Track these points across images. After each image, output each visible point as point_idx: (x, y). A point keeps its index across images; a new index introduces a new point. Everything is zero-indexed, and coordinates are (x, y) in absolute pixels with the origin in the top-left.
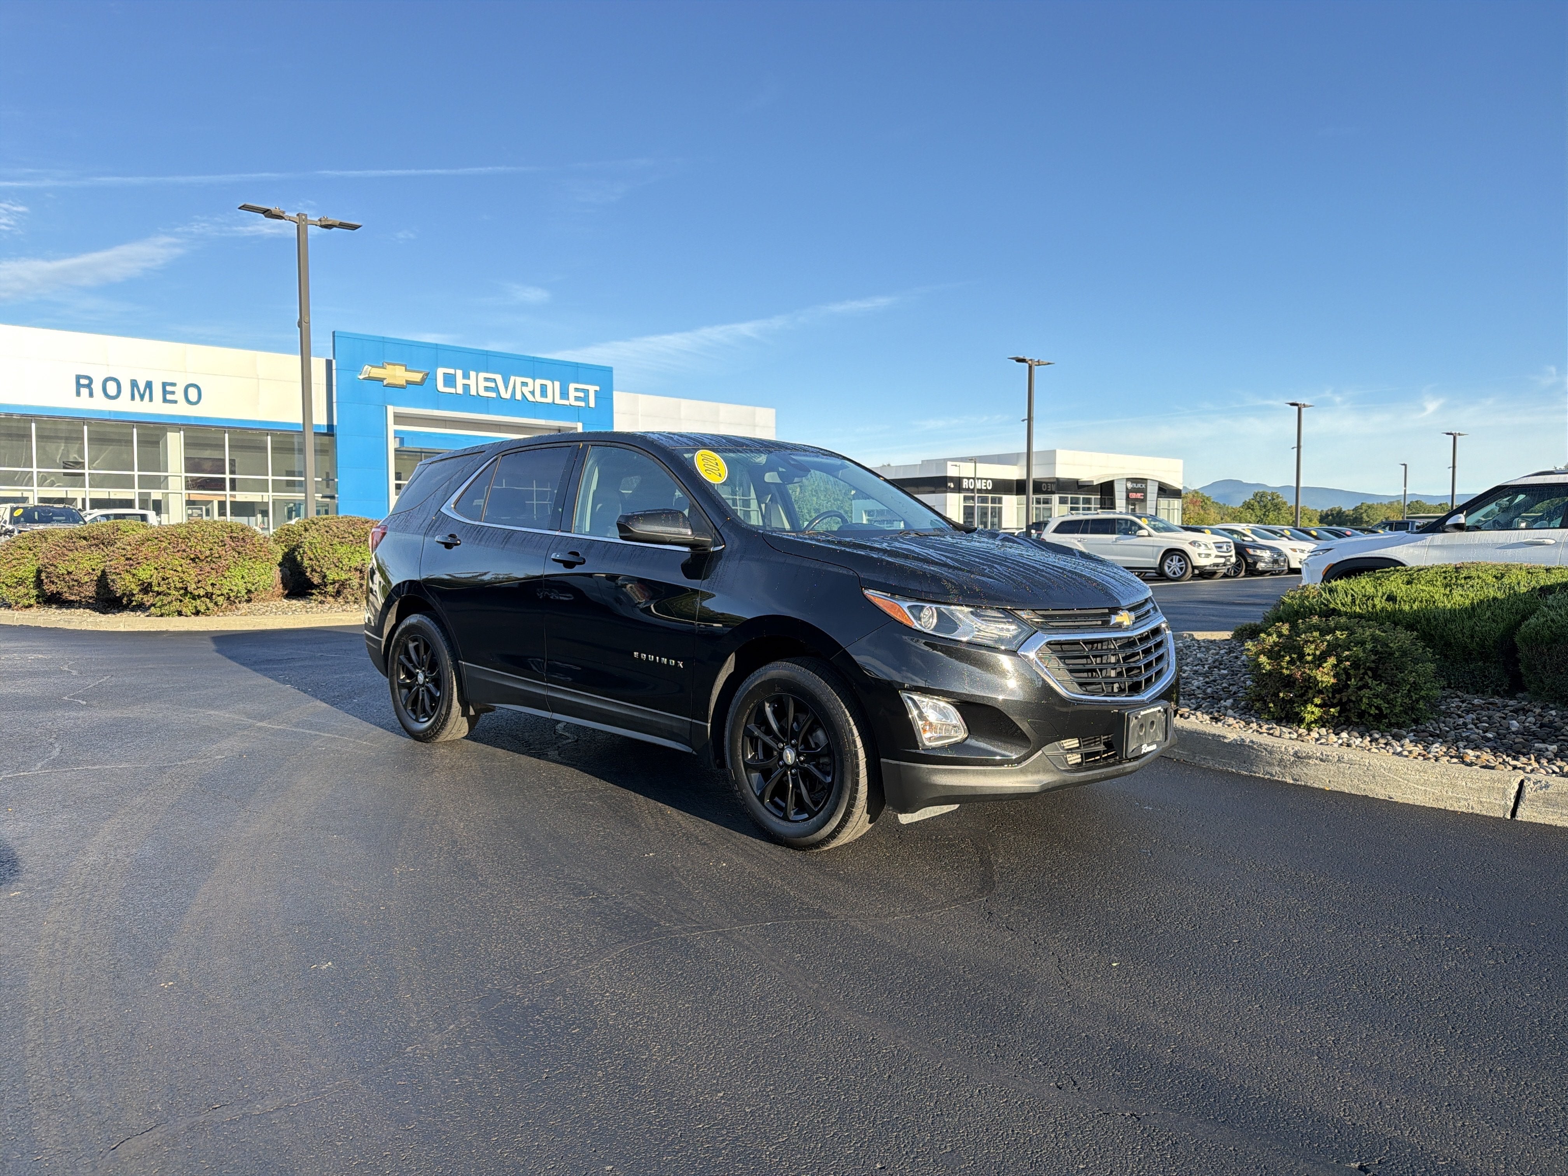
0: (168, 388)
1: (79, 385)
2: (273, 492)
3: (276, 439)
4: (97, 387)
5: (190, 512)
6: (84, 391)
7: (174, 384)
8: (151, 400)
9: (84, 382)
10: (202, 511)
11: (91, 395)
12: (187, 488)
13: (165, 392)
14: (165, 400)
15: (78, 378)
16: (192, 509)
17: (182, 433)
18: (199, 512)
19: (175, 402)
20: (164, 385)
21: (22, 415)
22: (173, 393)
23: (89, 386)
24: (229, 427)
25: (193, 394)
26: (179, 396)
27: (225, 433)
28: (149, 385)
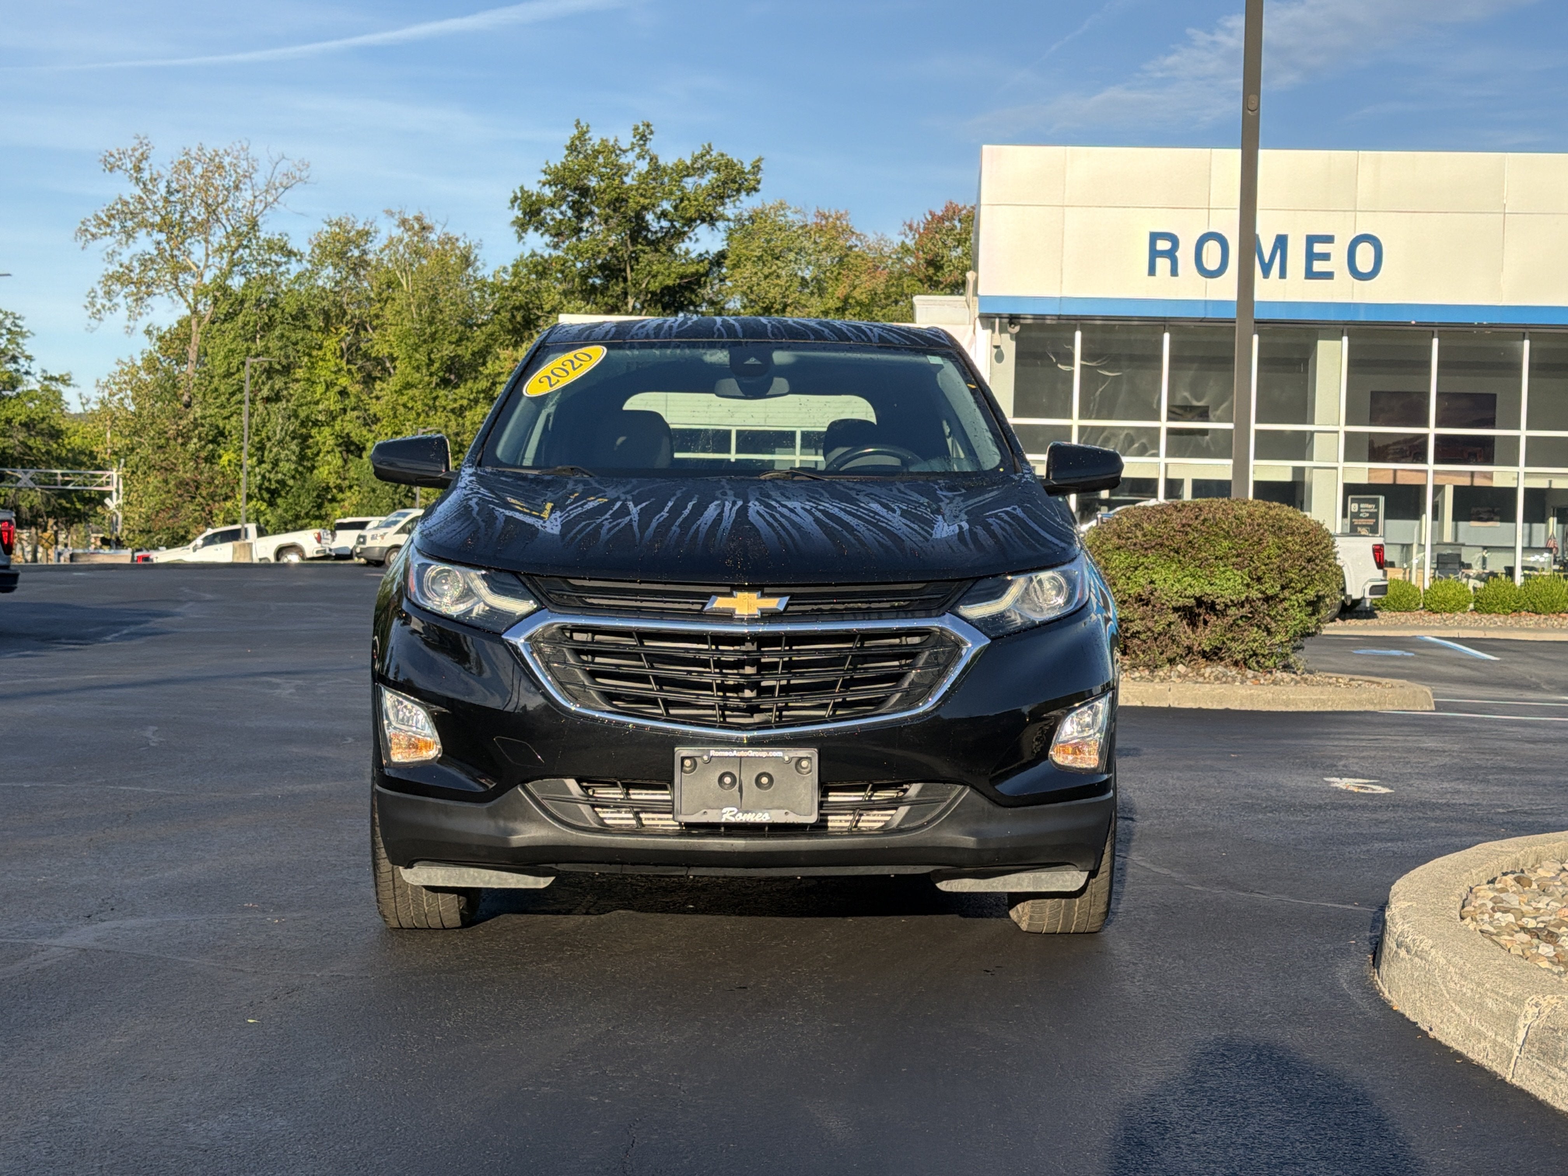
0: (1318, 248)
1: (1154, 254)
2: (1527, 464)
3: (1540, 345)
4: (1186, 254)
5: (1353, 507)
6: (1163, 264)
7: (1329, 239)
8: (1283, 274)
9: (1163, 245)
10: (1377, 507)
11: (1174, 272)
12: (1349, 456)
13: (1311, 256)
14: (1310, 274)
15: (1155, 237)
16: (1359, 501)
17: (1345, 339)
18: (1371, 507)
19: (1329, 275)
20: (1311, 240)
21: (1059, 317)
22: (1326, 257)
23: (1171, 255)
24: (1441, 325)
25: (1365, 257)
26: (1338, 263)
27: (1433, 337)
28: (1281, 242)
